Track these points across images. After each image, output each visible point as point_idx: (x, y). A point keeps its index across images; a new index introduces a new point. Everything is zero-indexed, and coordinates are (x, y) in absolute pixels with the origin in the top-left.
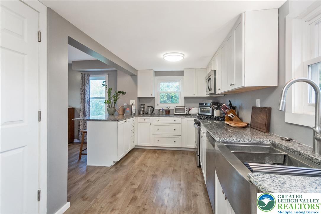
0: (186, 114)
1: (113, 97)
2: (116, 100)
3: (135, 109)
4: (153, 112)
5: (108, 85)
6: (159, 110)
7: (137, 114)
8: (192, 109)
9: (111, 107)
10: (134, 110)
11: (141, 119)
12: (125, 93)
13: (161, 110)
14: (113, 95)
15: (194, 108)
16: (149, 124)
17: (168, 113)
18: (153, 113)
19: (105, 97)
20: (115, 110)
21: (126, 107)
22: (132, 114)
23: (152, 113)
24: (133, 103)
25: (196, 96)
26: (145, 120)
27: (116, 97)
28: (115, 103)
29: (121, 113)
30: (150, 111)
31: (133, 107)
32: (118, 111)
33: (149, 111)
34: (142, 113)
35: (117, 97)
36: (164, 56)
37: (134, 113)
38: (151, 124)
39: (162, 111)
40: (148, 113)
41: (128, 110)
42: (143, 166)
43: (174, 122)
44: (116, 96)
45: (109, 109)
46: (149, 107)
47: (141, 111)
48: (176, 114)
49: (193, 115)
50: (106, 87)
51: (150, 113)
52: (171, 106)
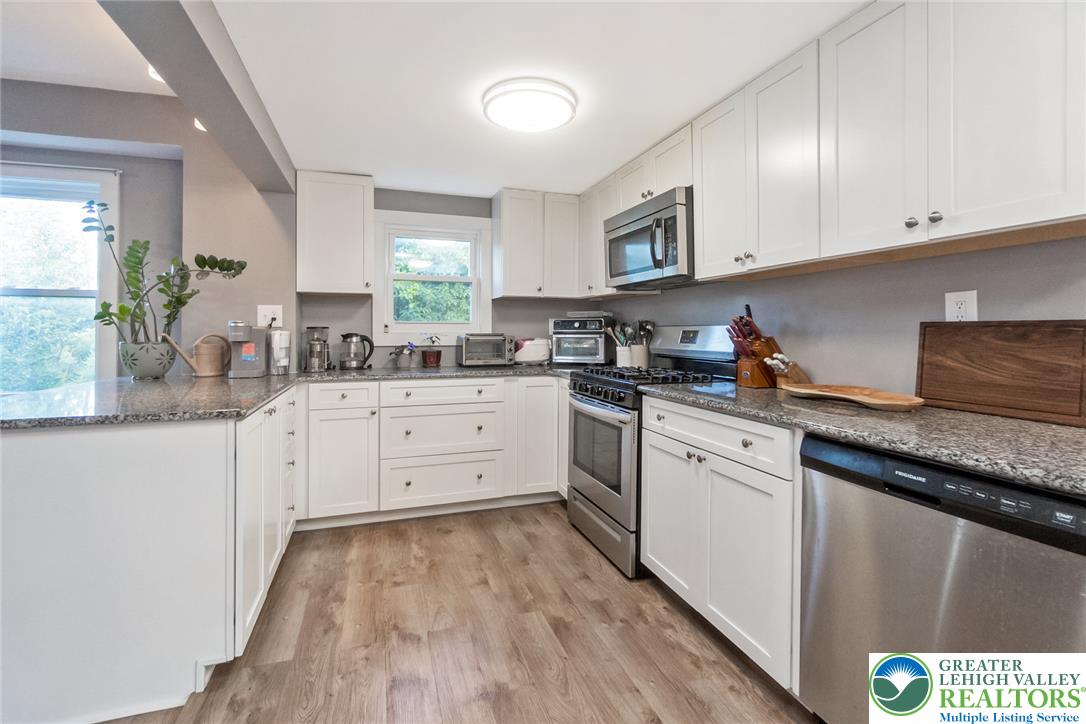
0: (507, 363)
1: (161, 286)
2: (177, 303)
3: (289, 349)
4: (366, 359)
5: (116, 227)
6: (393, 350)
7: (293, 371)
8: (527, 343)
9: (141, 337)
10: (283, 353)
11: (322, 393)
12: (242, 266)
13: (406, 352)
14: (160, 278)
15: (533, 340)
16: (367, 413)
17: (430, 360)
18: (368, 363)
19: (94, 286)
20: (173, 353)
21: (240, 336)
22: (274, 371)
23: (364, 362)
24: (274, 319)
25: (546, 294)
26: (343, 396)
27: (175, 289)
28: (172, 318)
29: (207, 370)
30: (355, 354)
31: (281, 341)
32: (193, 362)
33: (349, 354)
34: (320, 366)
35: (183, 286)
36: (485, 100)
37: (285, 367)
38: (374, 413)
39: (410, 354)
40: (348, 364)
41: (249, 353)
42: (394, 640)
43: (474, 397)
44: (177, 281)
45: (133, 348)
46: (346, 337)
47: (311, 356)
48: (469, 363)
49: (530, 365)
50: (110, 239)
51: (354, 364)
52: (446, 334)
